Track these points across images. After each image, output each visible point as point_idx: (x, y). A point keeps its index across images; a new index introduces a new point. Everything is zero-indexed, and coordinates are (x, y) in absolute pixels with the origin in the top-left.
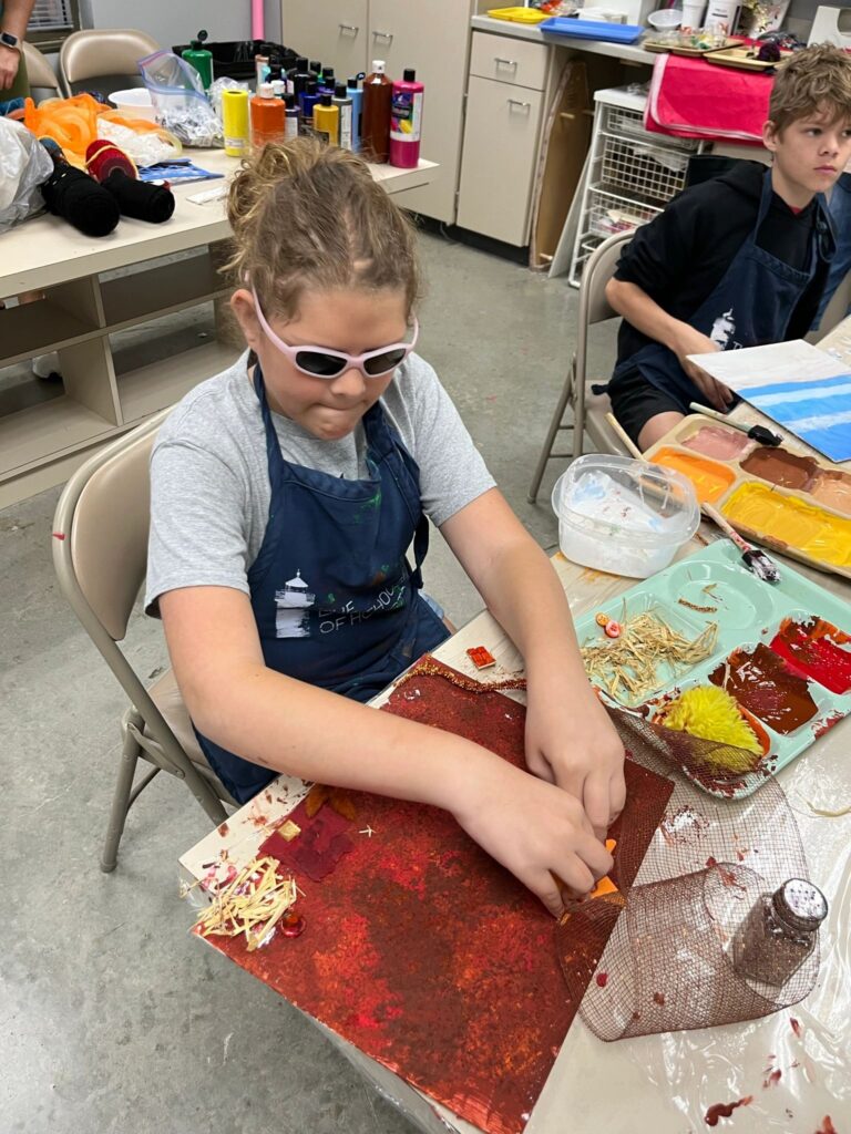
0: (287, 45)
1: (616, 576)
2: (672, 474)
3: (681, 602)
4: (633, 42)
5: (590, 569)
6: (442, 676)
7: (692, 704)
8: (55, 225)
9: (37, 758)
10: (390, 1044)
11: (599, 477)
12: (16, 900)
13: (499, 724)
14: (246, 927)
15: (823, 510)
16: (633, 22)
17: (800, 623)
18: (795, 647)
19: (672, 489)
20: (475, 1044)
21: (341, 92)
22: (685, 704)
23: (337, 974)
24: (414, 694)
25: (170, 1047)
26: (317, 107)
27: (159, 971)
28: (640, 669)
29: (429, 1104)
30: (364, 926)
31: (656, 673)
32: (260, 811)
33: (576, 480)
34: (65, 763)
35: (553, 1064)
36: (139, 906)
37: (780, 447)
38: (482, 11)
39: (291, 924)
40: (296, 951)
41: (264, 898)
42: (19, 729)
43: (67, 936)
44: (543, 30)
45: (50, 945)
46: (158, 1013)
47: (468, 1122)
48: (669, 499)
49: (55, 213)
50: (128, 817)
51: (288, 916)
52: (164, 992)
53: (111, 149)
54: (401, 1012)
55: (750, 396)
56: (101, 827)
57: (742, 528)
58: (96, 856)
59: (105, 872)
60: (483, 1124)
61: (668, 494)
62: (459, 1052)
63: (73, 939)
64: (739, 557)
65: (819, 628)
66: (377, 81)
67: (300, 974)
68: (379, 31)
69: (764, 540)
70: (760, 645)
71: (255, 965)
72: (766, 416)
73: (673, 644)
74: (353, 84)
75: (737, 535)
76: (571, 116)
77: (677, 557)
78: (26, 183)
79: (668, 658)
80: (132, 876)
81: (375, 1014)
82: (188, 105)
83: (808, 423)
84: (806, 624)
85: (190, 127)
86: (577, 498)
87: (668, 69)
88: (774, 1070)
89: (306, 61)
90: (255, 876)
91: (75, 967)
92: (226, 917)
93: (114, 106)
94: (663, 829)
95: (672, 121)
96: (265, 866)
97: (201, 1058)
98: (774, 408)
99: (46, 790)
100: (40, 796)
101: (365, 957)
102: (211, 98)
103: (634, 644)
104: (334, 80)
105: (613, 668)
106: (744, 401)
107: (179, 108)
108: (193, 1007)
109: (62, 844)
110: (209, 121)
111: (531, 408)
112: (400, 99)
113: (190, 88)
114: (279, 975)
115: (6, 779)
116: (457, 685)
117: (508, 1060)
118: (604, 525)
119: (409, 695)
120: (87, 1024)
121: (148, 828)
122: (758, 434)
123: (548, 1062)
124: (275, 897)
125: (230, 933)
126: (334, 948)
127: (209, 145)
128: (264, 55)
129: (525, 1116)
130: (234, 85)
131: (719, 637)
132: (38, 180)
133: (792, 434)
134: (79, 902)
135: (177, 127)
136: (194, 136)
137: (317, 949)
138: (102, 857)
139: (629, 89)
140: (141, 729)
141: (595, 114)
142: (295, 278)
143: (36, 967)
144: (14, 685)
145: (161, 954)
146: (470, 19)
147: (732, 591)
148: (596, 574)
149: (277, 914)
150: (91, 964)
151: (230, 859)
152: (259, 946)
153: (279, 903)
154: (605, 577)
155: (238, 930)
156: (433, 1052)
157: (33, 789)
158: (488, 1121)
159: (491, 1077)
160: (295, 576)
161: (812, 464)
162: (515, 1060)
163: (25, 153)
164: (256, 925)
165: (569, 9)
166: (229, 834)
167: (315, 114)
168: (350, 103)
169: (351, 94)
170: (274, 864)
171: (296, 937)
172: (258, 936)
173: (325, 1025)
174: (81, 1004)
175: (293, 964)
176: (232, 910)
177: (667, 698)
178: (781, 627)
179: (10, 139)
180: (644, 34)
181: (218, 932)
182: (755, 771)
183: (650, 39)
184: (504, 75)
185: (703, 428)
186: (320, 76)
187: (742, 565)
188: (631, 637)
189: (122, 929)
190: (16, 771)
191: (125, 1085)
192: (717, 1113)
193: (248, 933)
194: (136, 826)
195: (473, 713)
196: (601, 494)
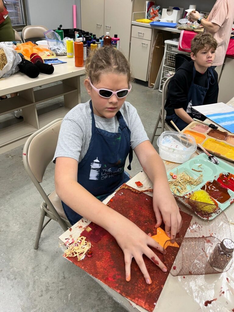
0: (83, 30)
1: (175, 163)
2: (189, 136)
3: (192, 169)
4: (175, 27)
5: (168, 161)
6: (129, 189)
7: (197, 195)
8: (22, 75)
9: (16, 219)
10: (117, 285)
11: (169, 137)
12: (11, 257)
13: (144, 201)
14: (78, 255)
15: (230, 146)
16: (175, 22)
17: (225, 175)
18: (224, 181)
19: (189, 140)
20: (140, 285)
21: (98, 40)
22: (195, 195)
23: (102, 267)
24: (121, 194)
25: (54, 297)
26: (92, 44)
27: (50, 277)
28: (182, 187)
29: (128, 301)
30: (109, 254)
31: (186, 188)
32: (80, 224)
33: (163, 138)
34: (24, 220)
35: (162, 290)
36: (44, 259)
37: (217, 129)
38: (135, 20)
39: (90, 254)
40: (91, 261)
41: (82, 247)
42: (11, 210)
43: (25, 267)
44: (151, 25)
45: (20, 270)
46: (50, 288)
47: (139, 306)
48: (188, 143)
49: (22, 72)
50: (41, 234)
51: (89, 252)
52: (52, 282)
53: (37, 55)
54: (120, 277)
55: (209, 117)
56: (34, 237)
57: (208, 150)
58: (33, 245)
59: (35, 249)
60: (143, 306)
61: (188, 141)
62: (136, 287)
63: (27, 268)
64: (208, 158)
65: (230, 176)
66: (107, 38)
67: (93, 267)
68: (107, 26)
69: (214, 153)
70: (214, 180)
71: (80, 265)
72: (213, 122)
73: (191, 180)
74: (101, 38)
75: (207, 152)
76: (158, 47)
77: (191, 158)
78: (14, 64)
79: (189, 184)
80: (42, 251)
81: (113, 277)
82: (57, 44)
83: (225, 123)
84: (226, 175)
85: (58, 50)
86: (164, 143)
87: (184, 34)
88: (222, 291)
89: (88, 33)
90: (80, 241)
91: (27, 276)
92: (72, 252)
93: (37, 45)
94: (190, 228)
95: (185, 48)
96: (82, 239)
97: (62, 300)
98: (215, 120)
99: (19, 227)
100: (17, 229)
101: (110, 262)
102: (63, 42)
103: (180, 180)
104: (96, 37)
105: (175, 187)
106: (207, 118)
107: (55, 45)
108: (60, 286)
109: (23, 242)
110: (63, 48)
111: (149, 124)
112: (113, 42)
113: (58, 40)
114: (87, 267)
115: (7, 224)
116: (133, 191)
117: (150, 289)
118: (171, 149)
119: (120, 194)
120: (31, 291)
121: (47, 237)
122: (212, 126)
123: (161, 289)
124: (85, 247)
125: (73, 256)
126: (101, 260)
127: (63, 55)
128: (77, 31)
129: (155, 304)
130: (69, 39)
131: (203, 178)
132: (17, 63)
133: (221, 126)
134: (28, 258)
135: (54, 50)
136: (59, 53)
137: (97, 260)
138: (34, 245)
139: (174, 40)
140: (46, 207)
141: (165, 46)
143: (16, 276)
144: (10, 199)
145: (51, 272)
146: (131, 22)
147: (206, 167)
148: (169, 162)
149: (86, 251)
150: (31, 275)
151: (73, 237)
152: (81, 260)
153: (86, 248)
154: (172, 163)
155: (75, 255)
156: (129, 287)
157: (15, 227)
158: (145, 305)
159: (145, 293)
160: (96, 159)
161: (226, 134)
162: (151, 289)
163: (14, 56)
164: (80, 254)
165: (158, 19)
166: (72, 231)
167: (91, 46)
168: (100, 43)
169: (100, 41)
170: (85, 238)
171: (91, 257)
172: (81, 257)
173: (99, 280)
174: (29, 286)
175: (90, 264)
176: (74, 250)
177: (190, 194)
178: (220, 176)
179: (10, 52)
180: (178, 25)
181: (70, 256)
182: (214, 213)
183: (179, 27)
184: (141, 37)
185: (196, 125)
186: (92, 37)
187: (208, 159)
188: (179, 179)
189: (40, 265)
190: (10, 222)
191: (41, 308)
192: (207, 303)
193: (78, 256)
194: (44, 237)
195: (137, 199)
196: (170, 142)
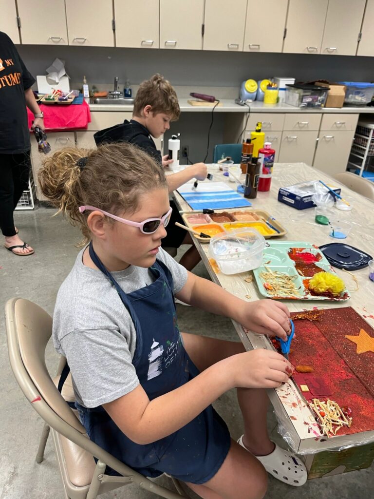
33: (214, 247)
37: (215, 213)
65: (294, 250)
84: (291, 251)
122: (207, 212)
137: (359, 412)
142: (133, 191)
160: (153, 342)
185: (188, 218)
196: (225, 249)
